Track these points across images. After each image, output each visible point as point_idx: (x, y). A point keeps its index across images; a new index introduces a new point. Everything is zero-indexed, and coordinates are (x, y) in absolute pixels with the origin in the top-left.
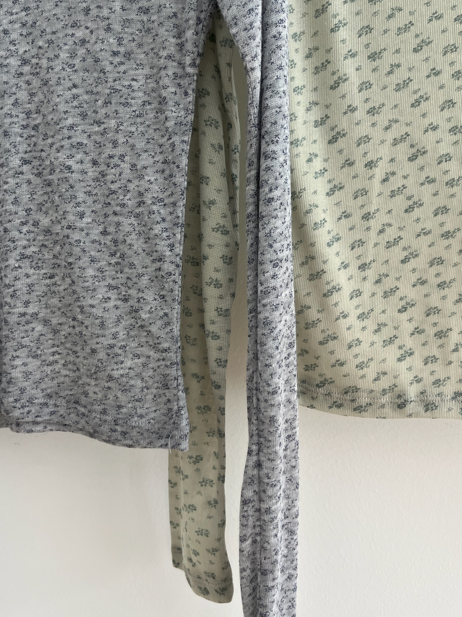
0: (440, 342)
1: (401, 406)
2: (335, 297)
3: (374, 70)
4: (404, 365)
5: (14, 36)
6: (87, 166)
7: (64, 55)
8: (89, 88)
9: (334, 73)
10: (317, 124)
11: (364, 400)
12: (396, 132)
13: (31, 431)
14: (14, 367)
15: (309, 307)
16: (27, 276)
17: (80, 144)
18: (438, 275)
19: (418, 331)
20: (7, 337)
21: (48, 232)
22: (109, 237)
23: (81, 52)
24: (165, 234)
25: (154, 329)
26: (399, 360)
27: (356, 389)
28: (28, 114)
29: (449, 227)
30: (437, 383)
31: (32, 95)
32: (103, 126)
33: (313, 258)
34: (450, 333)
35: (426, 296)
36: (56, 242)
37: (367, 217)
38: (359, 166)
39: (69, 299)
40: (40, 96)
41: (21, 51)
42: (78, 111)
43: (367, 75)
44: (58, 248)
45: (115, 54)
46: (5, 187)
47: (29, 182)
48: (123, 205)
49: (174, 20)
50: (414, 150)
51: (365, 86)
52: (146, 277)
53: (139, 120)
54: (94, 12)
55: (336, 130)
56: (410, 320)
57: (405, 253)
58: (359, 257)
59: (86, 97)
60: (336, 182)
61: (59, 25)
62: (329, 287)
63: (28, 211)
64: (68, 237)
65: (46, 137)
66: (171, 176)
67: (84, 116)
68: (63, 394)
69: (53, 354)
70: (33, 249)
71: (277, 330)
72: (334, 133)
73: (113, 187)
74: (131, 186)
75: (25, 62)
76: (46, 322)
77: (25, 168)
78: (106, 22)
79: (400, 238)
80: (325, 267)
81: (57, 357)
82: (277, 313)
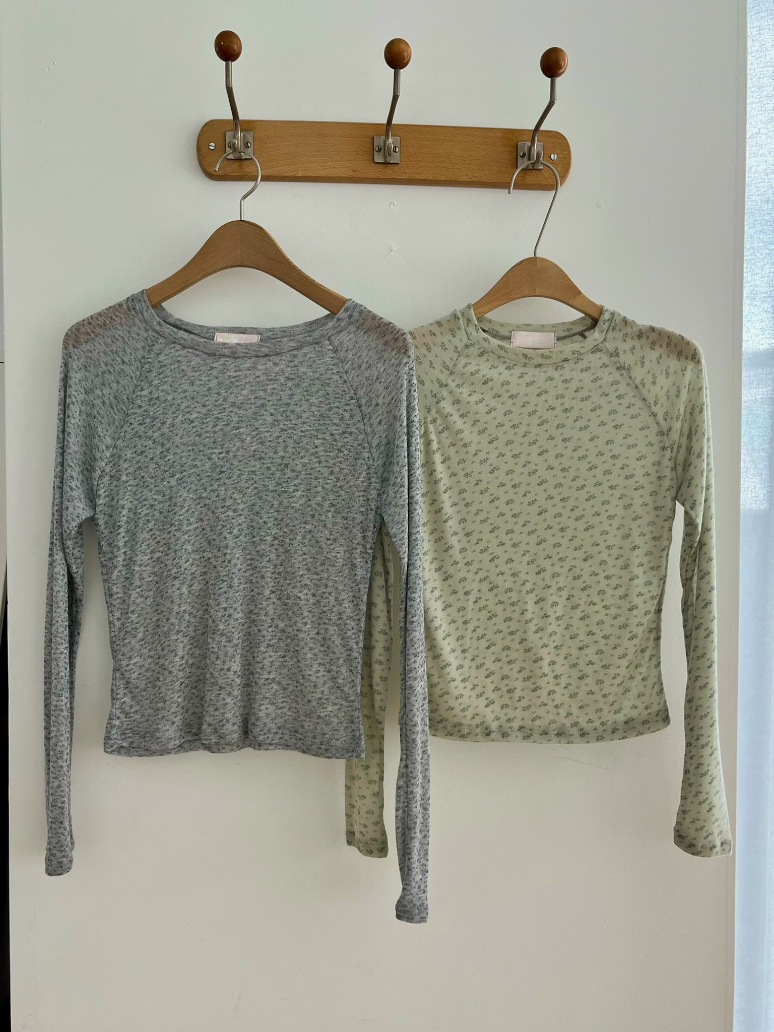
0: (510, 695)
1: (488, 734)
2: (448, 669)
3: (468, 542)
4: (489, 709)
5: (270, 525)
6: (309, 597)
7: (299, 538)
8: (312, 556)
9: (445, 544)
10: (436, 570)
11: (465, 731)
12: (481, 575)
13: (267, 749)
14: (260, 710)
15: (433, 675)
16: (271, 657)
17: (307, 585)
18: (507, 656)
19: (497, 689)
20: (256, 692)
21: (283, 631)
22: (321, 636)
23: (309, 536)
24: (353, 636)
25: (346, 689)
26: (486, 706)
27: (461, 724)
28: (275, 566)
29: (513, 629)
30: (509, 720)
31: (278, 556)
32: (319, 576)
33: (435, 647)
34: (516, 690)
35: (501, 668)
36: (288, 637)
37: (465, 622)
38: (461, 593)
39: (296, 671)
40: (283, 557)
41: (273, 533)
42: (306, 567)
43: (464, 544)
44: (289, 640)
45: (328, 539)
46: (260, 606)
47: (274, 603)
48: (330, 619)
49: (361, 525)
50: (492, 585)
51: (463, 550)
52: (342, 659)
53: (340, 574)
54: (317, 517)
55: (447, 574)
56: (492, 682)
57: (488, 643)
58: (461, 646)
59: (310, 560)
60: (447, 603)
61: (297, 522)
62: (444, 664)
63: (273, 619)
64: (297, 636)
65: (285, 579)
66: (357, 605)
67: (309, 570)
68: (288, 726)
69: (283, 702)
70: (274, 641)
71: (416, 691)
72: (446, 575)
73: (324, 609)
74: (335, 609)
75: (275, 539)
76: (279, 683)
77: (272, 596)
78: (324, 523)
79: (485, 634)
80: (441, 652)
81: (285, 704)
82: (416, 682)
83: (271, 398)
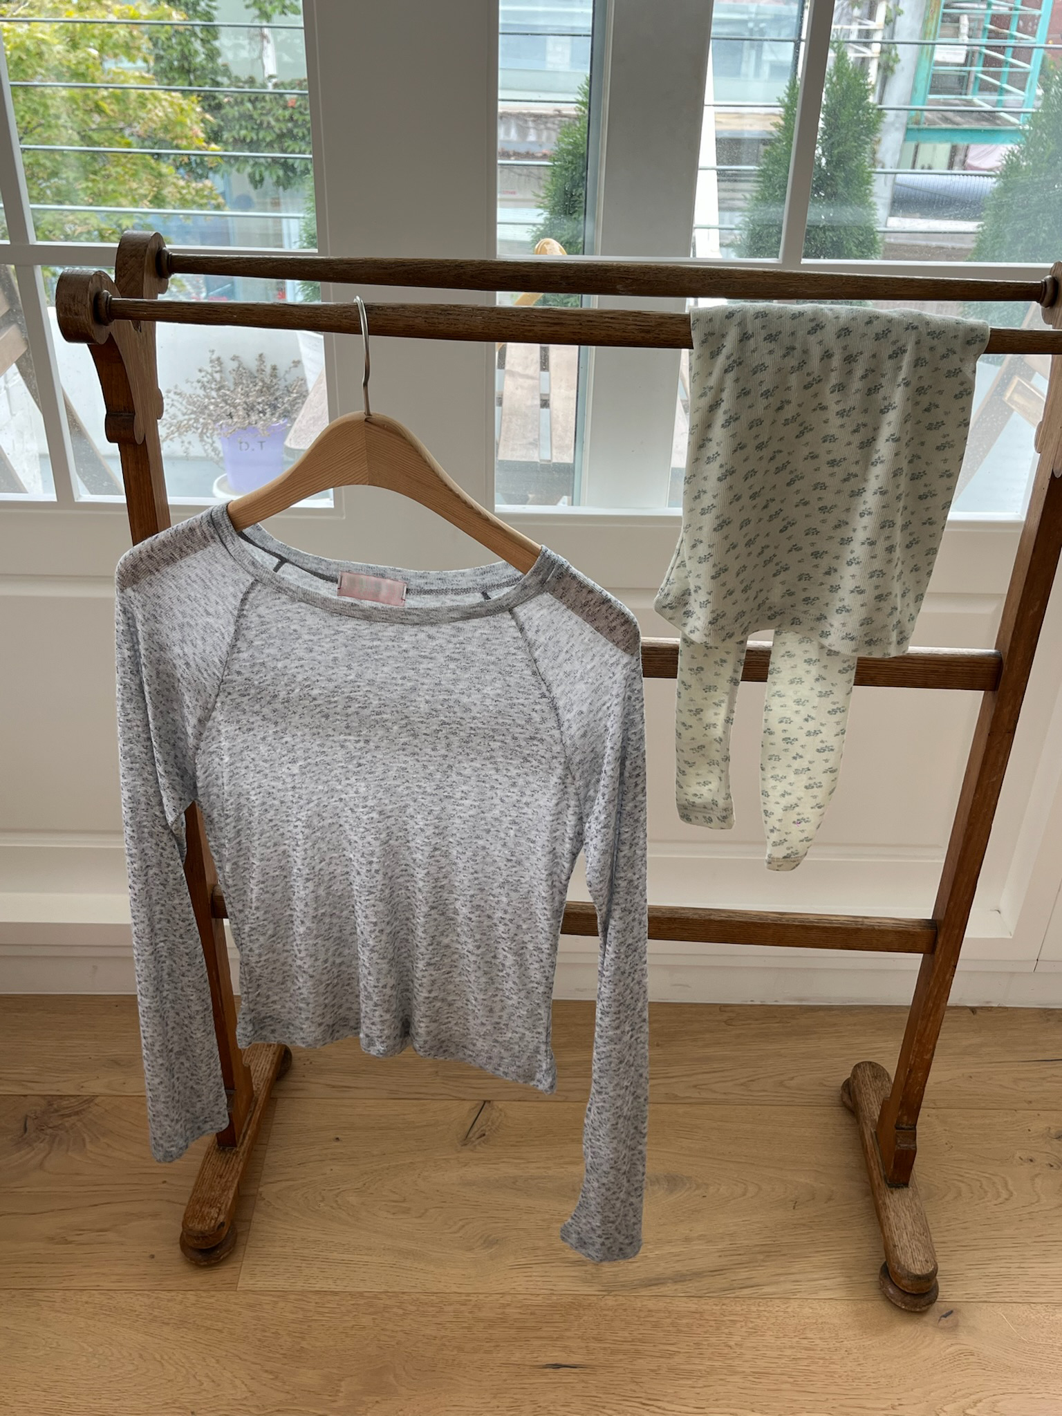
83: (426, 681)
